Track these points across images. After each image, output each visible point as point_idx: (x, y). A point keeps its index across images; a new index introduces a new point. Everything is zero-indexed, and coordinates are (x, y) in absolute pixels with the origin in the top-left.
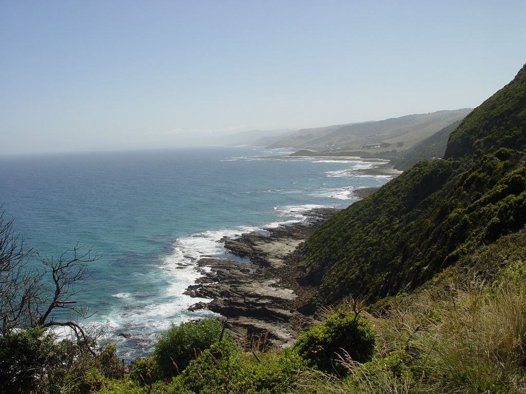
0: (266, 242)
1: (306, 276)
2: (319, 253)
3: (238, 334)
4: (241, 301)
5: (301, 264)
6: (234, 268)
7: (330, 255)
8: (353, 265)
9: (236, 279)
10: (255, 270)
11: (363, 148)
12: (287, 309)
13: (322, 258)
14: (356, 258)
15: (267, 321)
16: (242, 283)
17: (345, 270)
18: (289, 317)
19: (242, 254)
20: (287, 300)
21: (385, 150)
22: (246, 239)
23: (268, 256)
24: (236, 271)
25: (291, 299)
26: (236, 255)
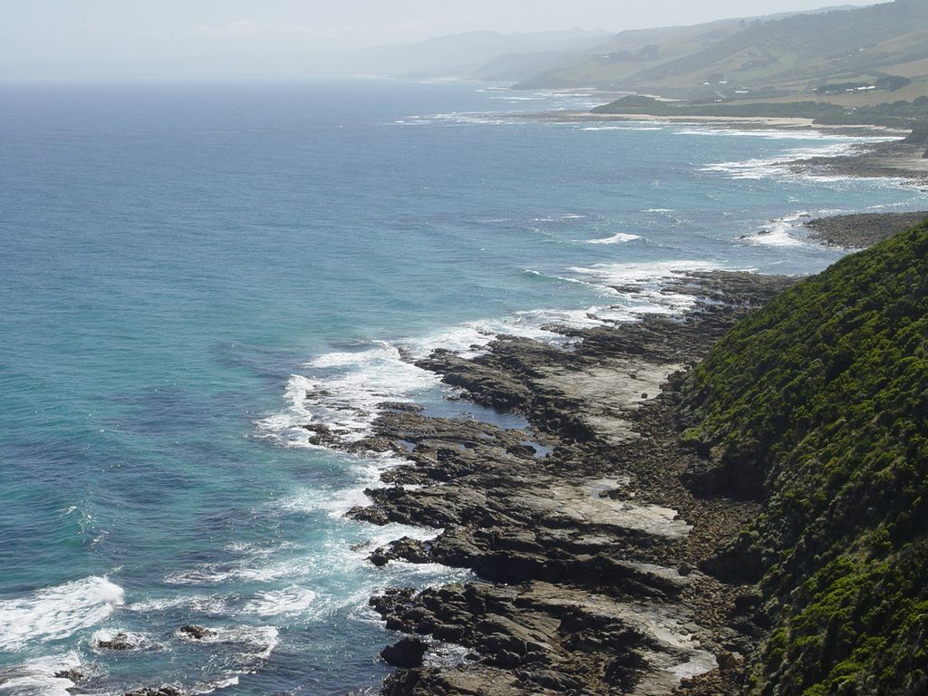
0: (570, 368)
1: (713, 471)
2: (747, 402)
3: (536, 633)
4: (528, 537)
5: (690, 434)
6: (488, 443)
7: (788, 411)
8: (877, 440)
9: (499, 473)
10: (549, 450)
11: (821, 90)
12: (669, 565)
13: (760, 419)
14: (887, 421)
15: (616, 597)
16: (520, 484)
17: (849, 454)
18: (680, 589)
19: (502, 402)
20: (663, 539)
21: (891, 98)
22: (507, 355)
23: (582, 408)
24: (495, 450)
25: (673, 534)
26: (485, 405)
